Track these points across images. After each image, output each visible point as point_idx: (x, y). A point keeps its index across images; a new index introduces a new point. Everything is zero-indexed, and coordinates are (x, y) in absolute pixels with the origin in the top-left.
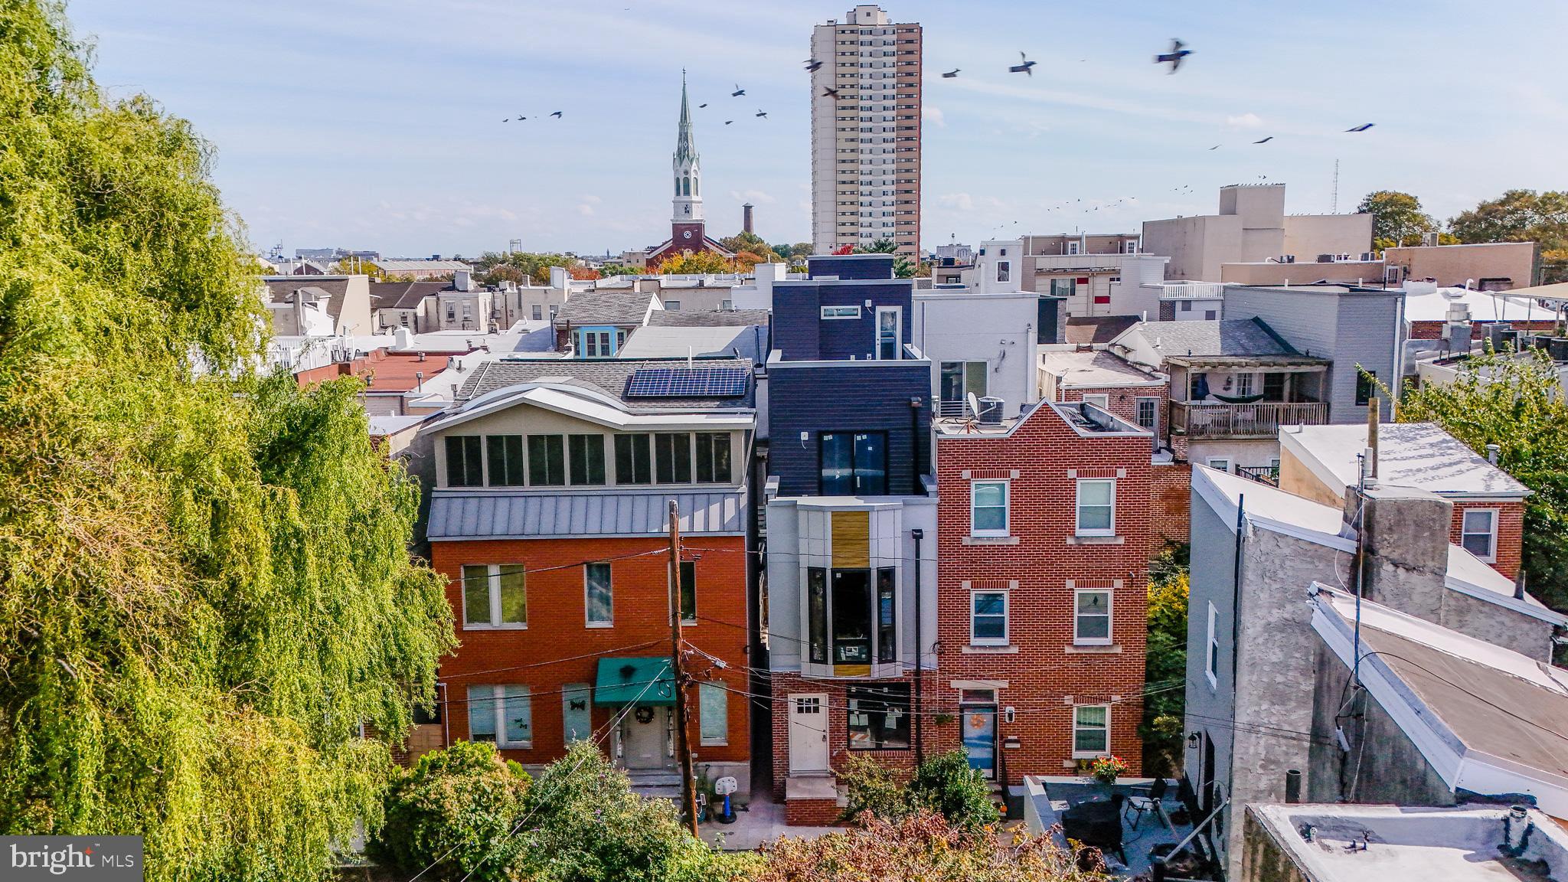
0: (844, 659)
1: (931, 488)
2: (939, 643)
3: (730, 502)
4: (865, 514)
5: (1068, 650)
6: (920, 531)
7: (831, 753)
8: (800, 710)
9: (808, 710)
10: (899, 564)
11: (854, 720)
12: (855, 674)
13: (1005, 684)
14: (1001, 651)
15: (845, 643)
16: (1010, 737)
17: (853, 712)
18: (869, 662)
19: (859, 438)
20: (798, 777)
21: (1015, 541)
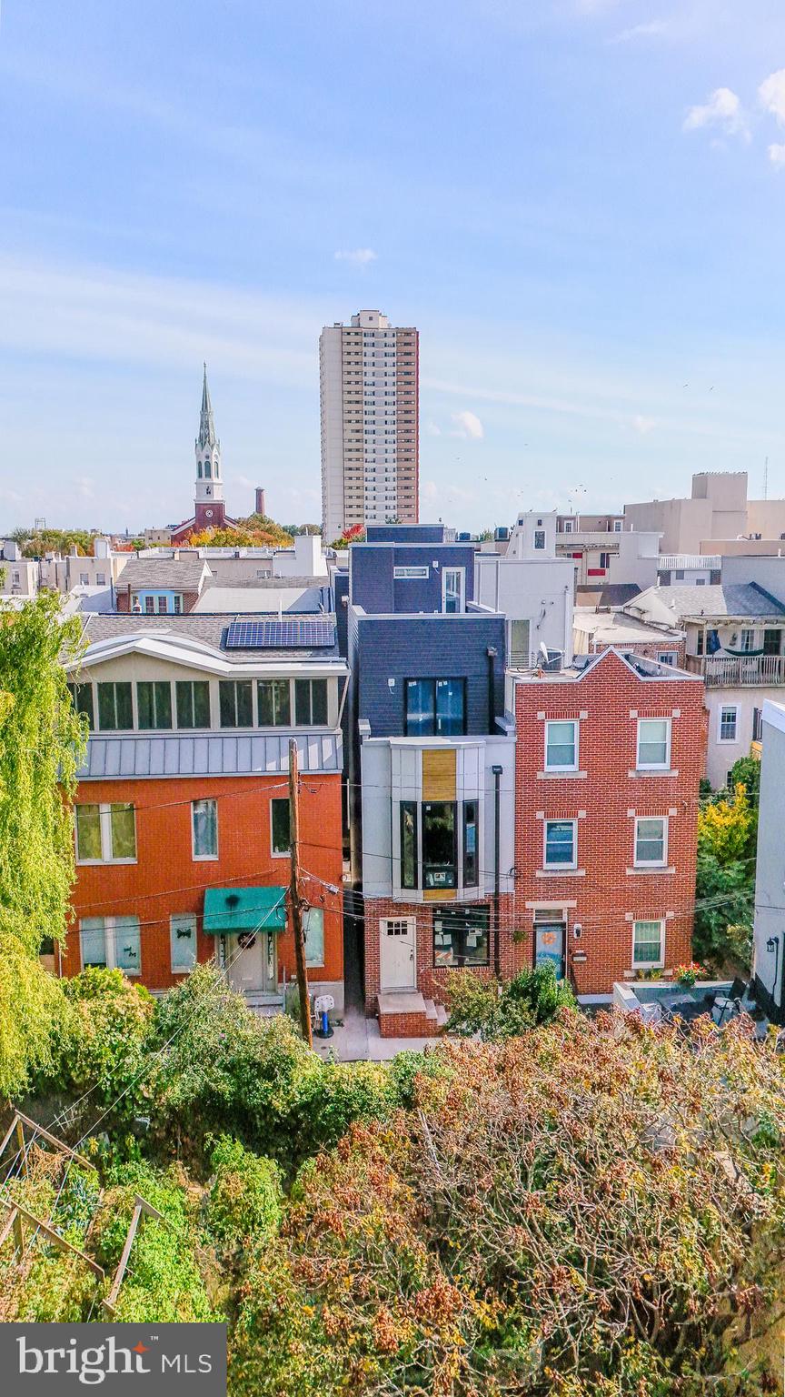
0: (432, 884)
1: (509, 728)
2: (515, 868)
3: (327, 743)
4: (452, 751)
5: (629, 872)
6: (500, 767)
7: (418, 972)
8: (390, 932)
9: (397, 932)
10: (482, 796)
11: (438, 941)
12: (441, 898)
13: (573, 904)
14: (570, 874)
15: (434, 870)
16: (577, 951)
17: (438, 933)
18: (455, 886)
19: (440, 684)
20: (389, 994)
21: (584, 775)
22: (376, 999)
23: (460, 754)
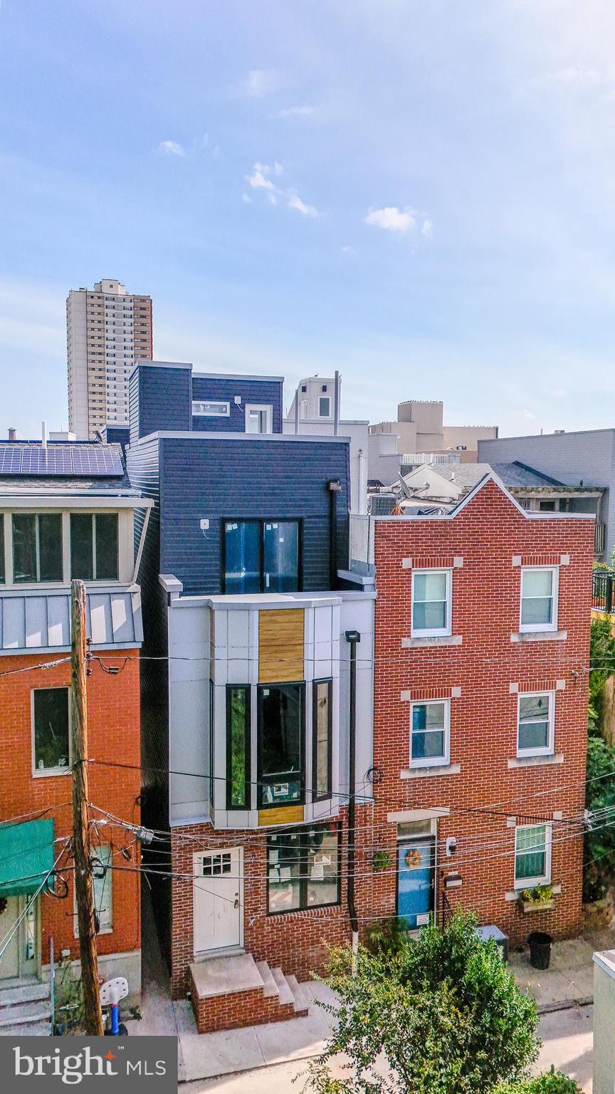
0: (270, 800)
1: (367, 581)
2: (375, 769)
3: (119, 605)
4: (299, 611)
5: (512, 764)
6: (354, 632)
7: (247, 923)
8: (207, 871)
9: (217, 870)
10: (336, 674)
11: (274, 877)
12: (284, 818)
13: (445, 811)
14: (442, 772)
15: (271, 781)
16: (450, 874)
17: (273, 866)
18: (302, 801)
19: (269, 527)
20: (205, 961)
21: (458, 640)
22: (188, 971)
23: (309, 614)
